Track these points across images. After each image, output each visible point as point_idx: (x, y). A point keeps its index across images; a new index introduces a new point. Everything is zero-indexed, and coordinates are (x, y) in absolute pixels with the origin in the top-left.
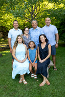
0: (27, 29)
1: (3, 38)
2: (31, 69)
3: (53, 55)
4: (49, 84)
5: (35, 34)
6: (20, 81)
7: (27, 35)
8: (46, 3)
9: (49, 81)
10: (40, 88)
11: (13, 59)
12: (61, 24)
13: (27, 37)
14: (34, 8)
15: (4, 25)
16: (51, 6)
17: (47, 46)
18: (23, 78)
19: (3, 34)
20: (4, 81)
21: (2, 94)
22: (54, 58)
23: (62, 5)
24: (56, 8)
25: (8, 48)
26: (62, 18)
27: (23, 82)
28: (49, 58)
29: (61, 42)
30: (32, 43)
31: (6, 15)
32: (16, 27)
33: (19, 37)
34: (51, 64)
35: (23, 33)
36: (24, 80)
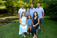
0: (28, 9)
6: (22, 35)
13: (28, 13)
20: (14, 34)
27: (23, 36)
30: (29, 16)
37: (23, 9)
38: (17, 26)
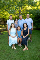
0: (17, 20)
1: (4, 24)
2: (18, 41)
3: (30, 34)
4: (28, 49)
5: (21, 23)
7: (17, 23)
8: (27, 6)
9: (28, 48)
10: (23, 52)
11: (9, 36)
12: (35, 18)
13: (17, 24)
14: (21, 9)
15: (4, 18)
16: (30, 8)
17: (27, 29)
18: (14, 46)
19: (4, 23)
21: (2, 55)
22: (31, 36)
23: (36, 8)
24: (32, 9)
25: (6, 30)
26: (35, 14)
28: (28, 36)
29: (34, 27)
31: (6, 12)
32: (11, 19)
33: (12, 24)
34: (29, 39)
35: (15, 22)
36: (15, 47)
37: (11, 20)
38: (5, 38)
